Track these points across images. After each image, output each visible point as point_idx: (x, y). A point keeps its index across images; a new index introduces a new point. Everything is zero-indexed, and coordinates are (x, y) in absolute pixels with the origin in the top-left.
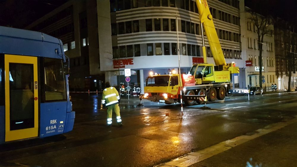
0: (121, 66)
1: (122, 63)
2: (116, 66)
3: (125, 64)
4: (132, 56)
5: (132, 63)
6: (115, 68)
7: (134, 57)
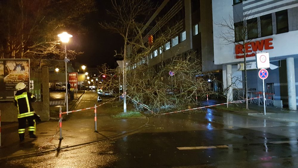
0: (249, 53)
1: (251, 49)
2: (240, 55)
3: (257, 51)
4: (272, 34)
5: (270, 46)
7: (274, 36)
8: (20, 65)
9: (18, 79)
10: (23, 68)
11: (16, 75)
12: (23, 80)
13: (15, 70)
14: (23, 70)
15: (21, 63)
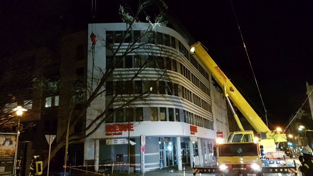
0: (116, 132)
1: (118, 129)
2: (109, 133)
3: (122, 131)
5: (132, 129)
6: (107, 134)
7: (134, 122)
8: (9, 140)
9: (6, 154)
10: (11, 143)
11: (4, 150)
12: (10, 155)
13: (4, 144)
14: (11, 145)
15: (10, 137)
